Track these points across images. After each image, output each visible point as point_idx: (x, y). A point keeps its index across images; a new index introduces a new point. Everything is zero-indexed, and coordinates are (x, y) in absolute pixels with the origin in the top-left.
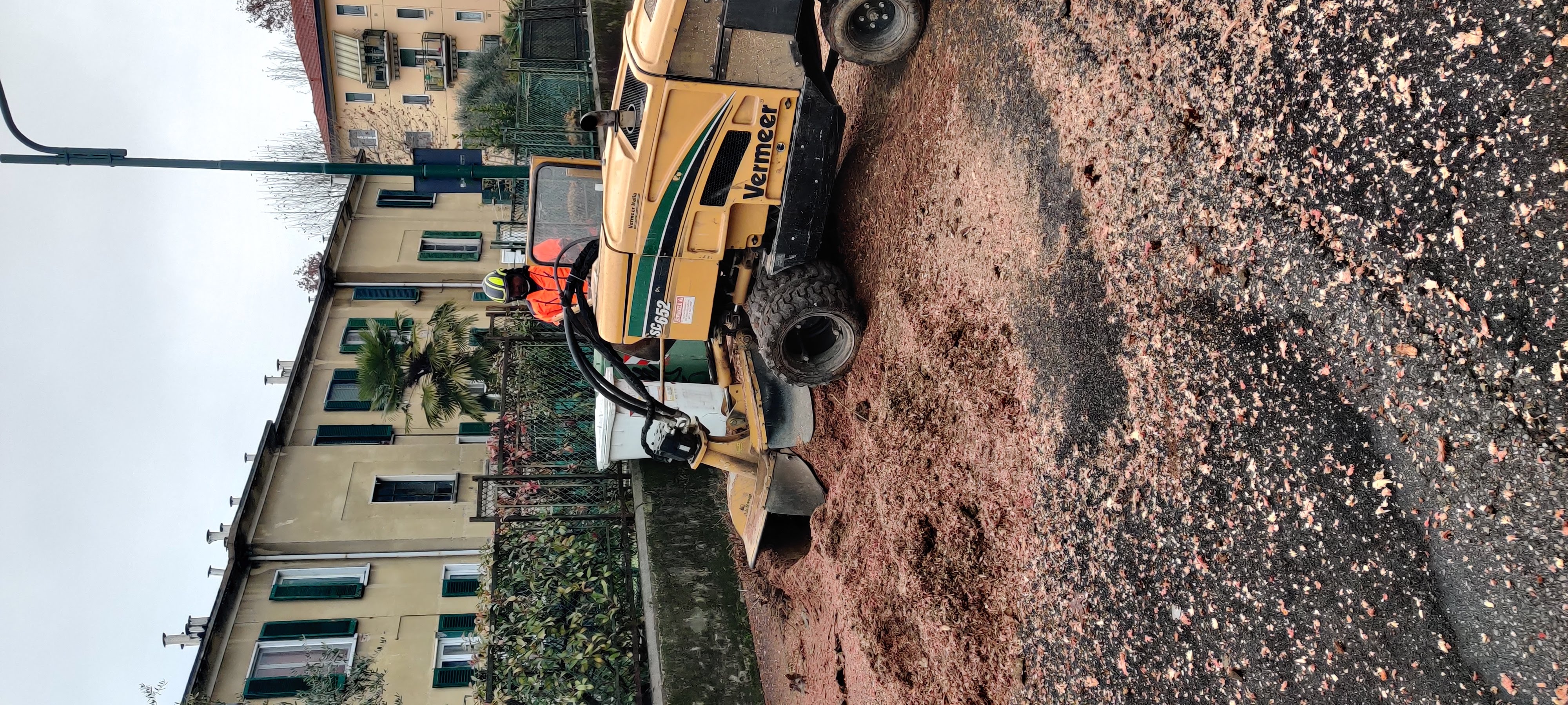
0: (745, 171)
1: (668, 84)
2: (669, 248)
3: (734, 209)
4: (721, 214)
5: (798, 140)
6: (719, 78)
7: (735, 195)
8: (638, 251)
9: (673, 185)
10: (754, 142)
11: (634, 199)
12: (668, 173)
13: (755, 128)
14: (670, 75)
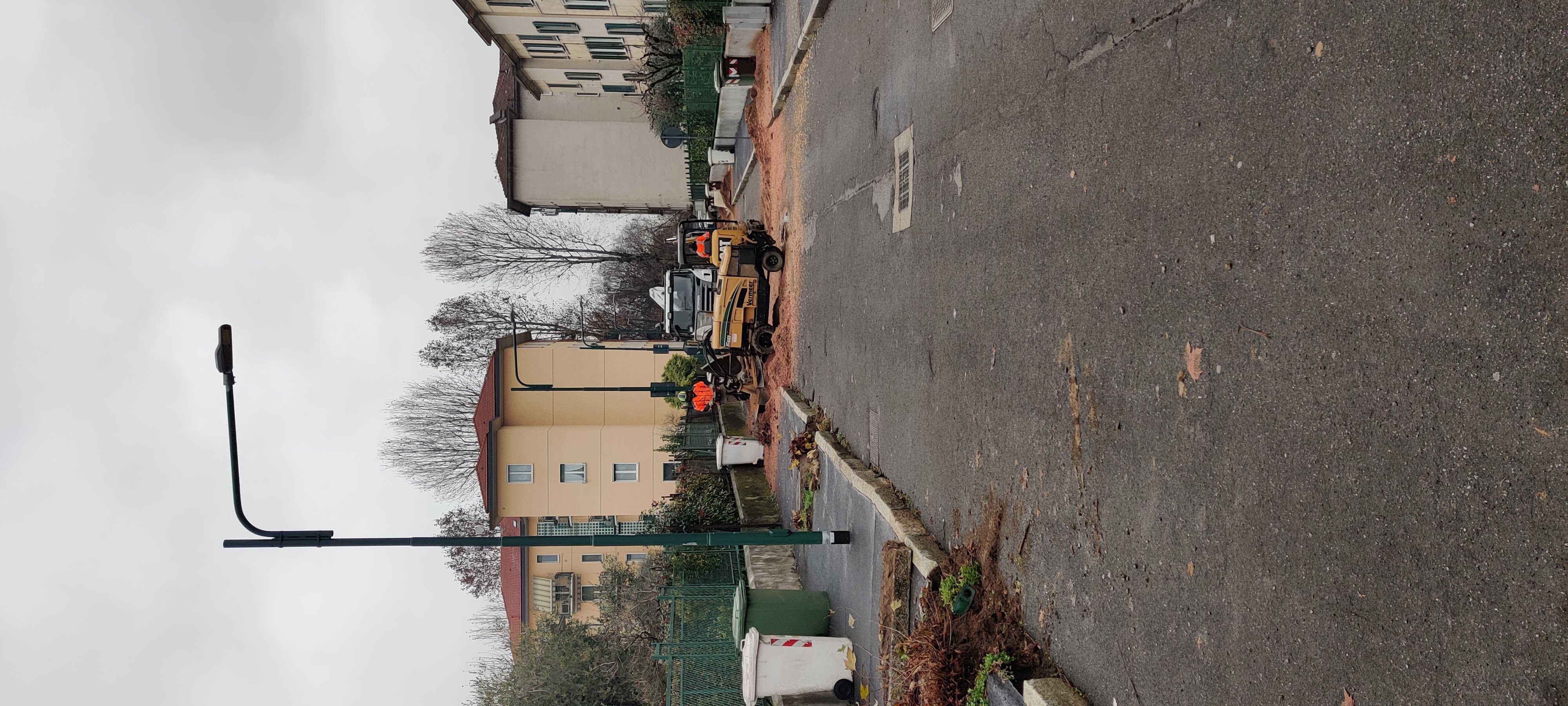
0: (747, 299)
1: (727, 277)
2: (729, 320)
3: (745, 309)
4: (742, 310)
5: (758, 290)
6: (738, 276)
7: (745, 305)
8: (722, 321)
9: (730, 303)
10: (748, 291)
11: (721, 307)
12: (728, 300)
13: (748, 287)
14: (728, 275)
